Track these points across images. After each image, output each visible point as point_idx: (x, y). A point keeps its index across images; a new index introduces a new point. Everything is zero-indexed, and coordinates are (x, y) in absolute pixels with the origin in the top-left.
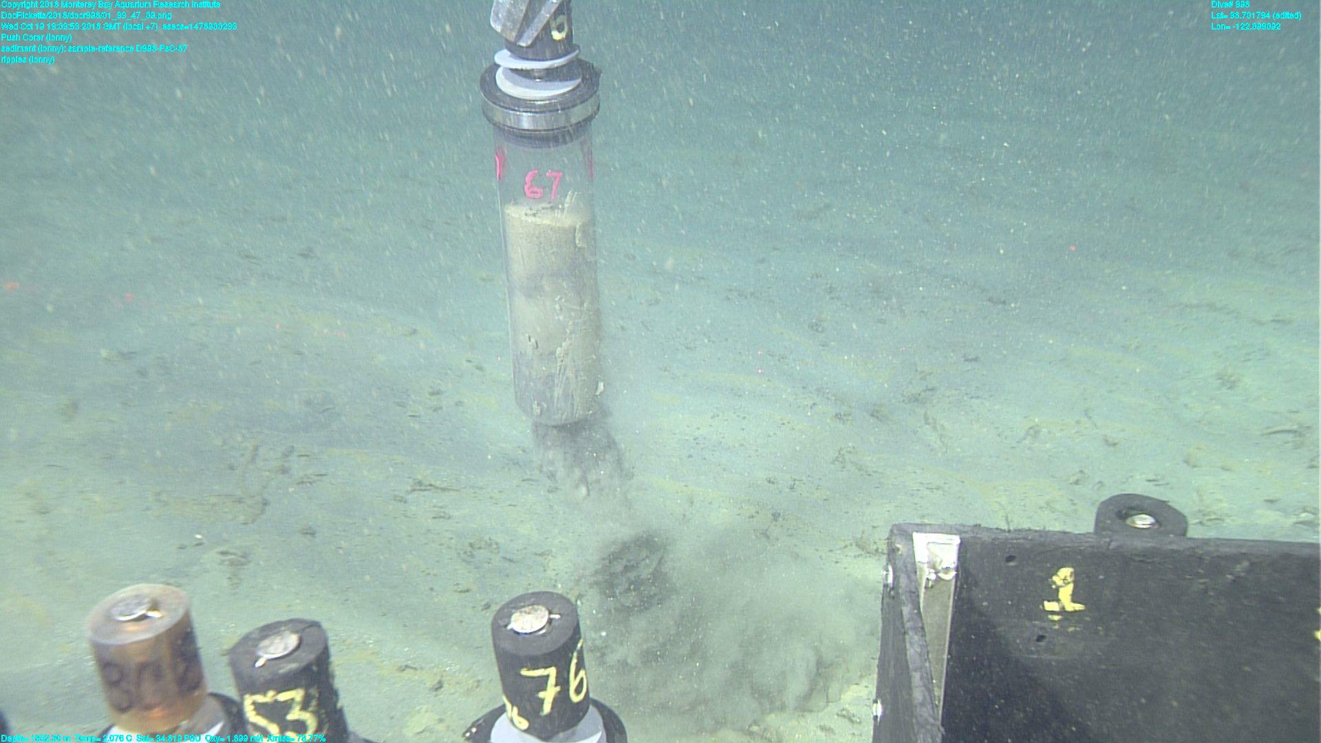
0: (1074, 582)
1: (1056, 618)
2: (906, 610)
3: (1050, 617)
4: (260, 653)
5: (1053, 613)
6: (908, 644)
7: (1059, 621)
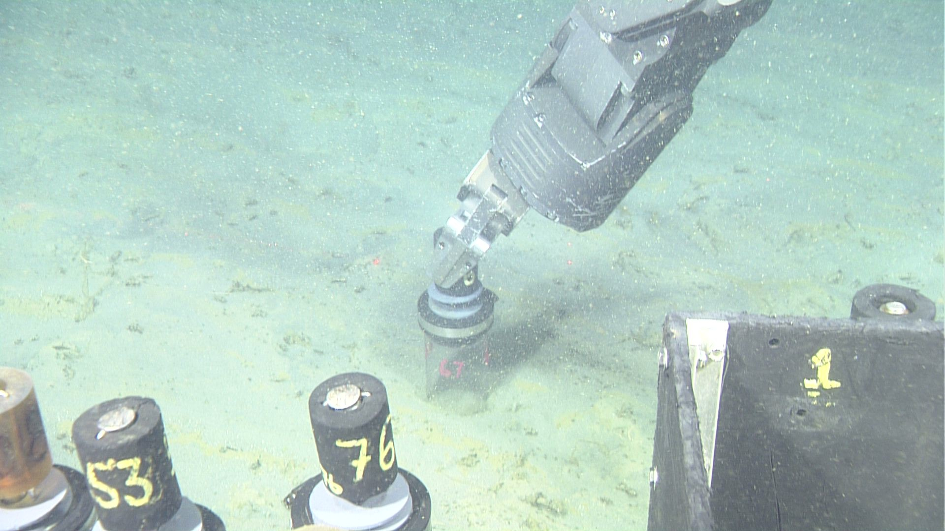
0: (831, 362)
1: (815, 394)
2: (679, 387)
3: (809, 393)
4: (100, 426)
5: (812, 390)
6: (680, 417)
7: (818, 397)
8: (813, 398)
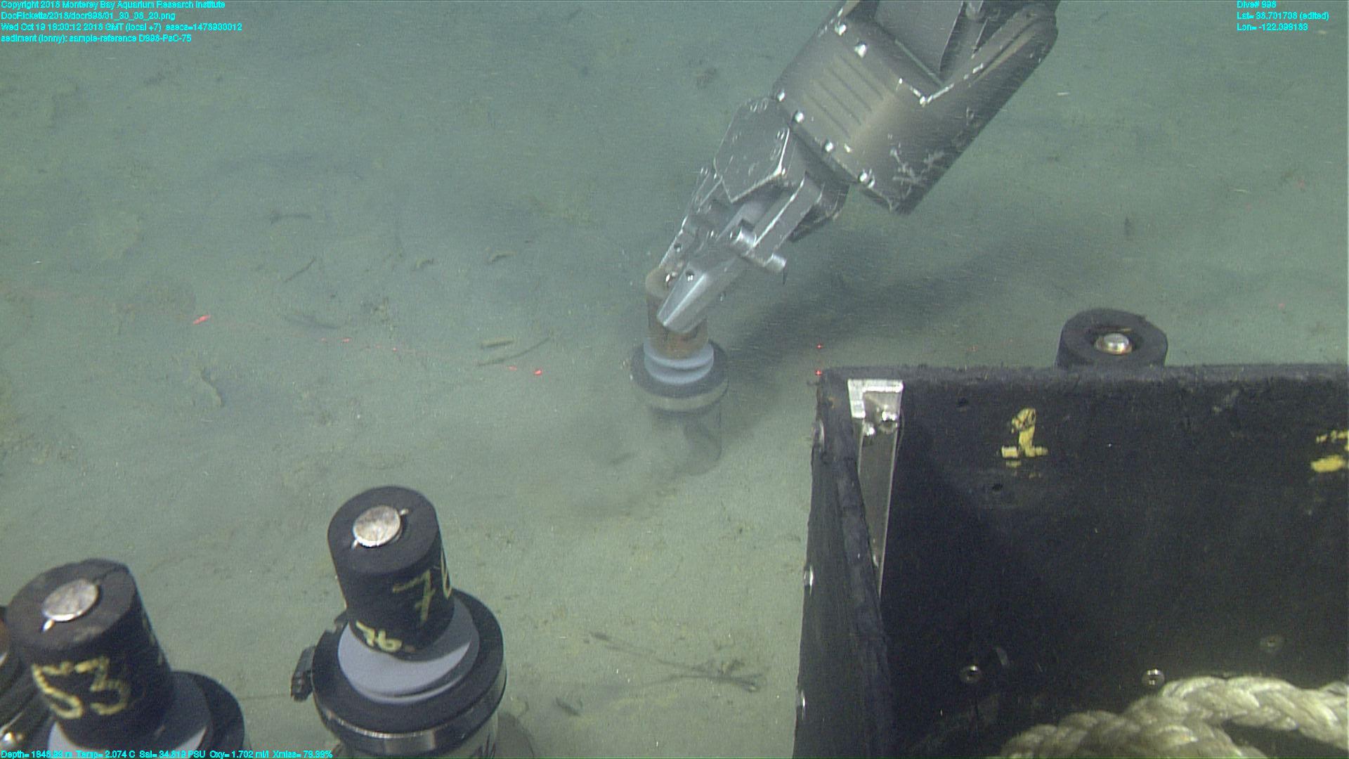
0: (1037, 426)
1: (1015, 464)
3: (1008, 463)
4: (48, 614)
5: (1011, 459)
7: (1018, 468)
8: (1012, 469)
